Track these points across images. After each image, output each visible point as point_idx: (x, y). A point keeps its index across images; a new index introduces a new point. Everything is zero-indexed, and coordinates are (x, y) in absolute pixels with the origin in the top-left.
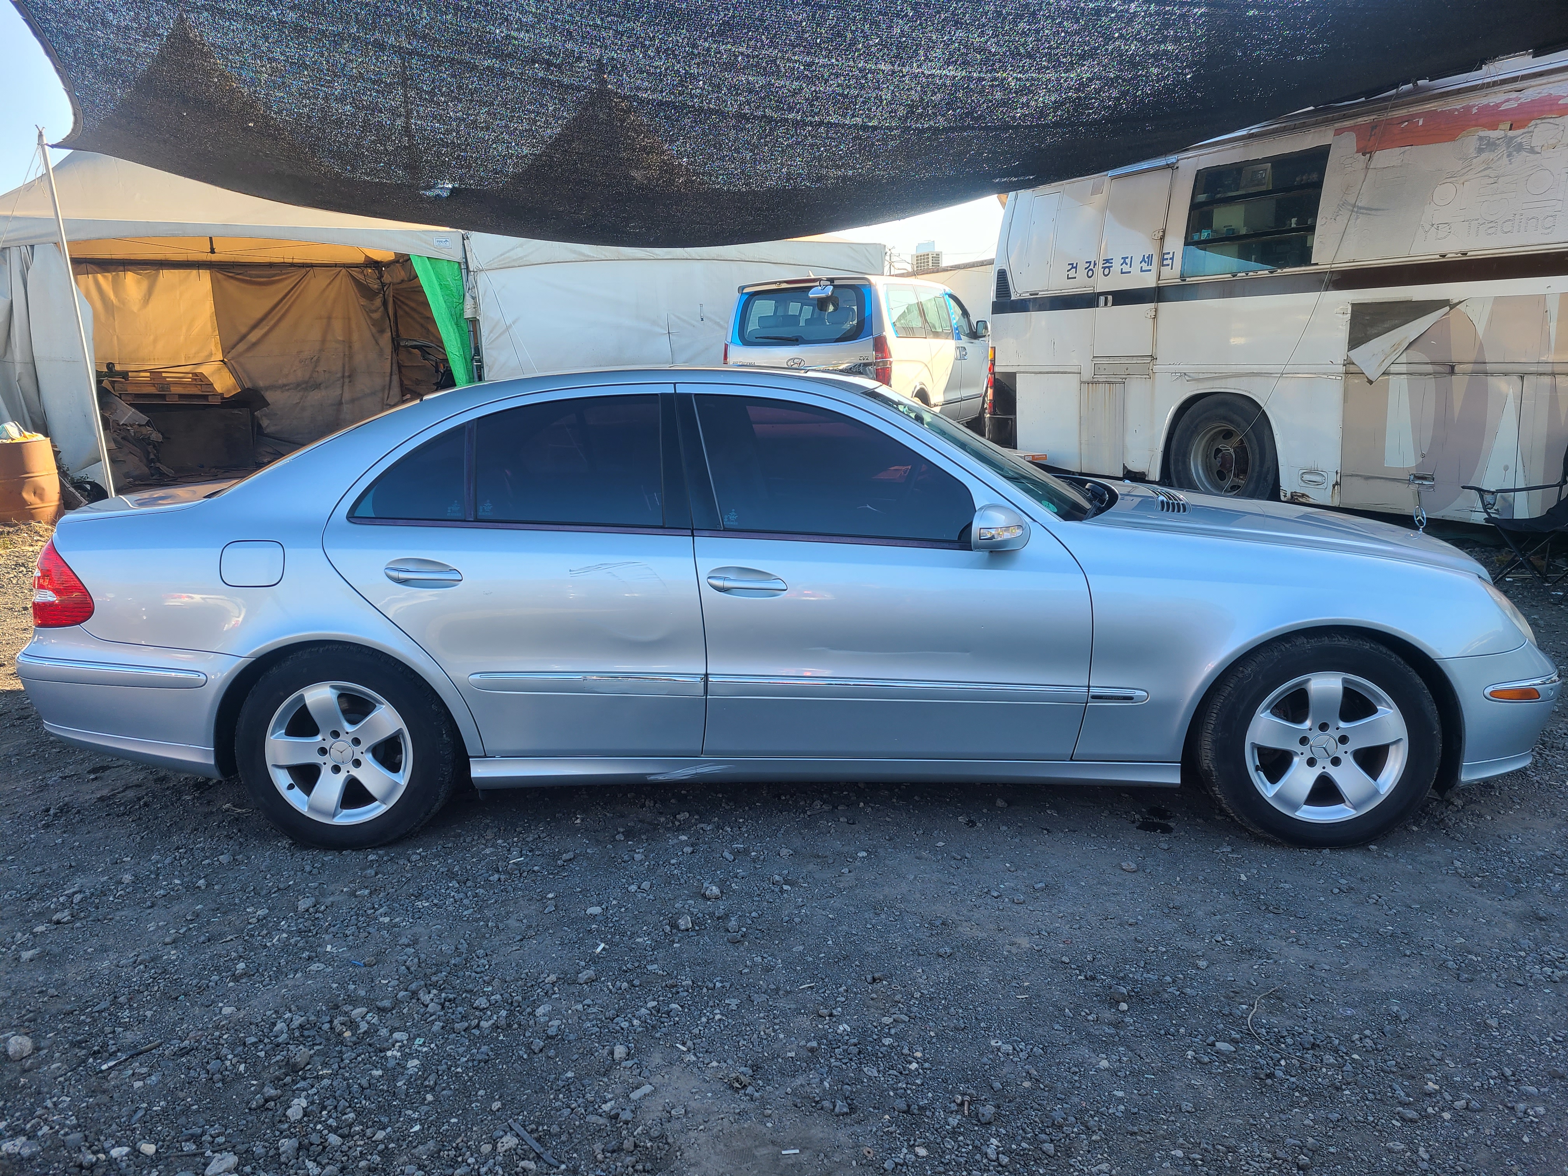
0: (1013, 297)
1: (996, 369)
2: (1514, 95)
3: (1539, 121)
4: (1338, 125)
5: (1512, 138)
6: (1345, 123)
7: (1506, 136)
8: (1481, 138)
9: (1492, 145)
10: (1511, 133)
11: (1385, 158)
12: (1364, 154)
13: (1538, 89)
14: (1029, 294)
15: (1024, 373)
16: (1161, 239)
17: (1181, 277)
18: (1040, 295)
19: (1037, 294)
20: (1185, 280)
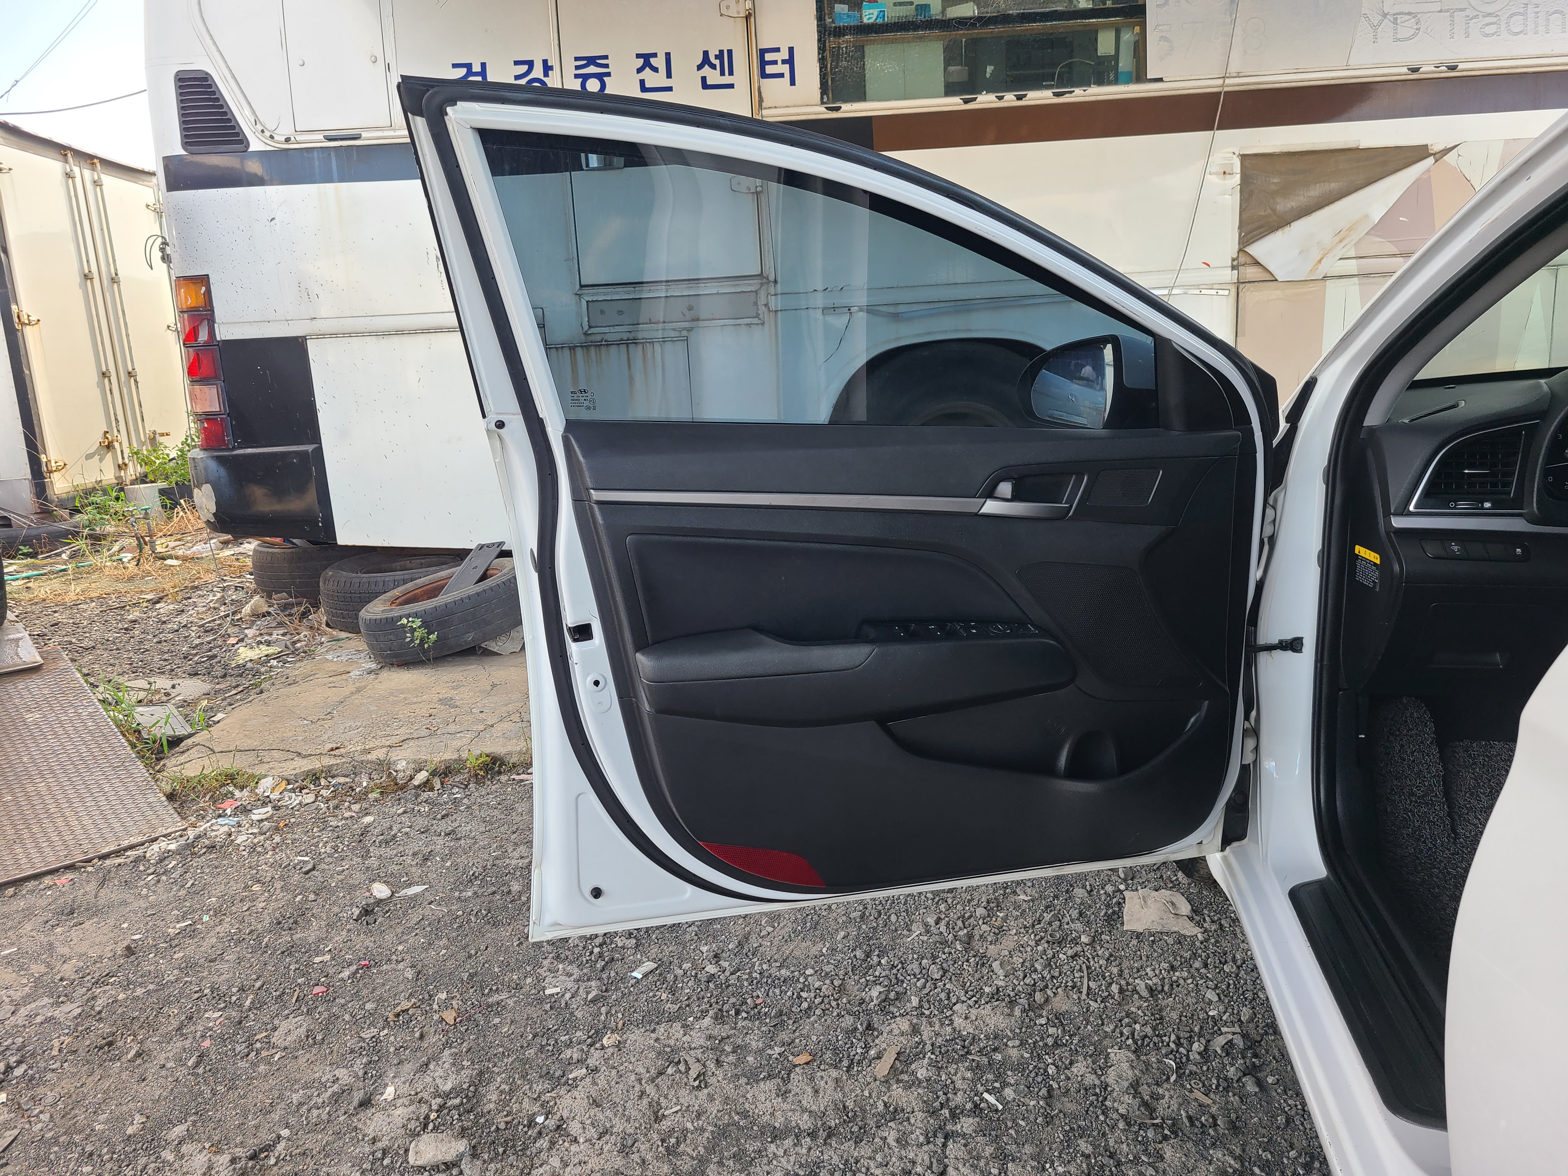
0: (256, 145)
1: (224, 333)
14: (320, 137)
15: (334, 335)
16: (747, 18)
17: (822, 103)
18: (369, 138)
19: (357, 137)
20: (838, 109)
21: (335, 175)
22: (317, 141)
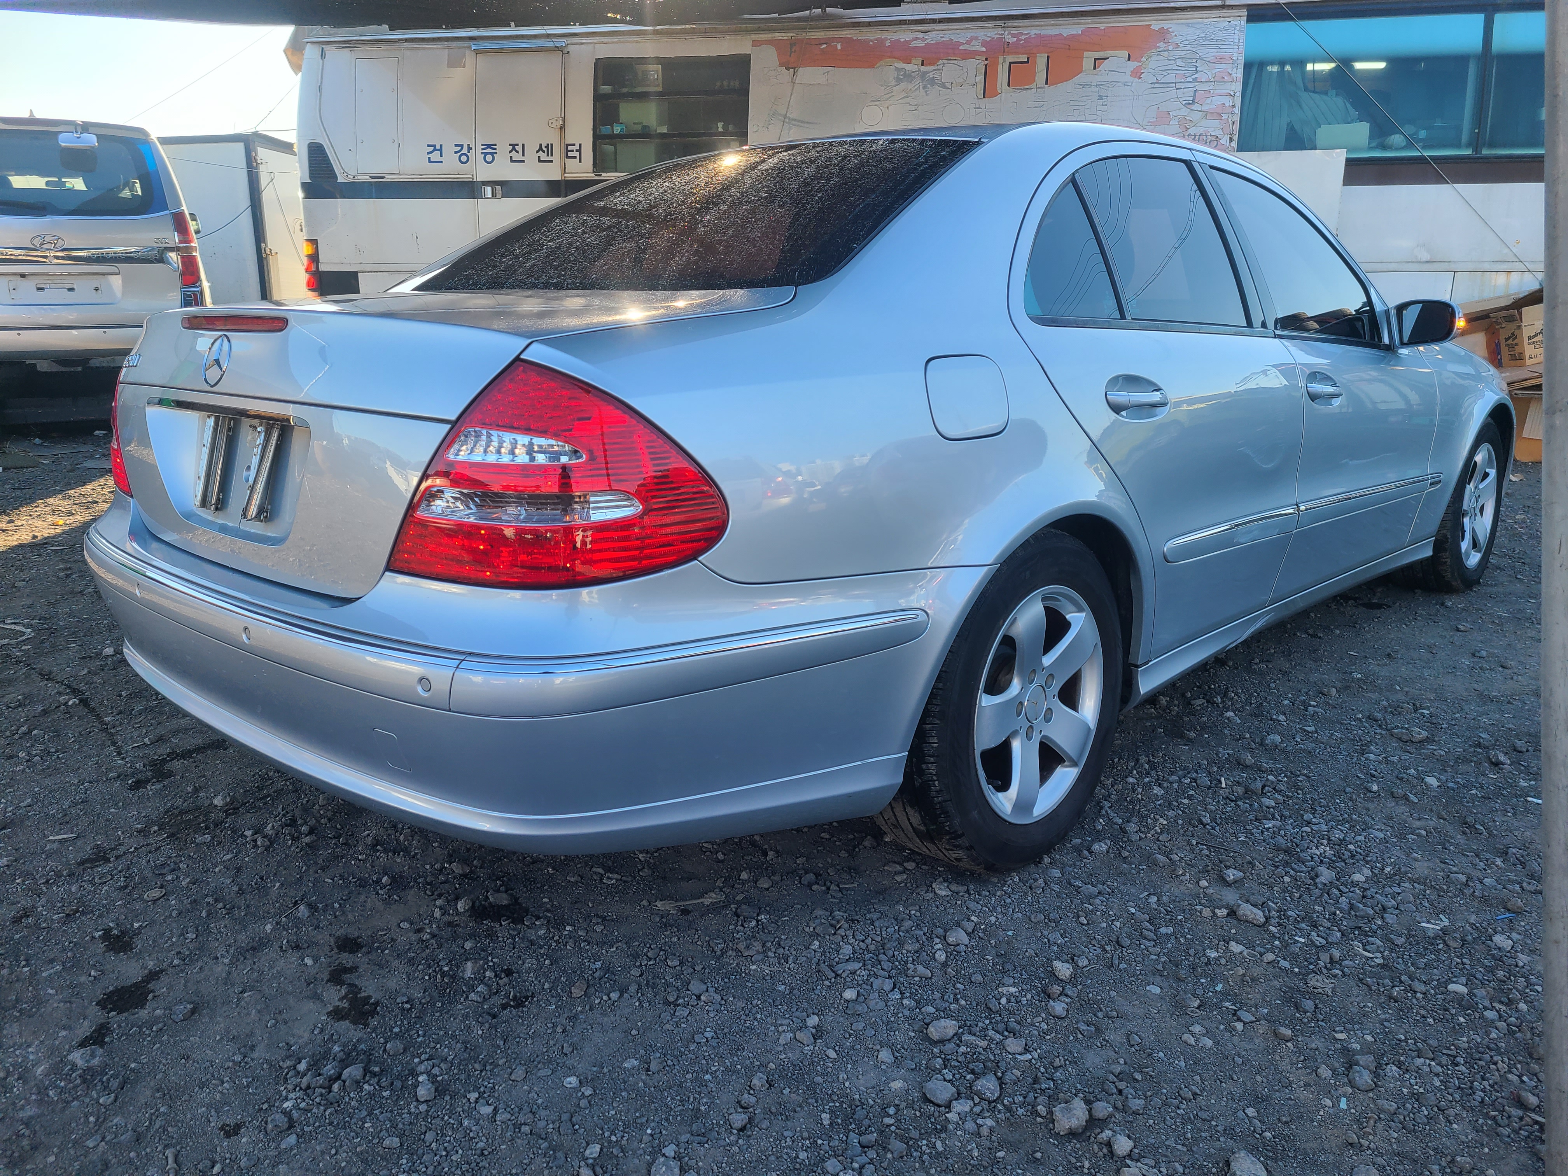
0: (340, 179)
1: (323, 268)
2: (920, 35)
3: (946, 62)
4: (755, 37)
5: (925, 73)
6: (762, 36)
7: (919, 70)
8: (897, 69)
9: (908, 77)
10: (923, 68)
11: (810, 75)
12: (788, 69)
13: (941, 34)
14: (368, 177)
15: (369, 272)
16: (561, 128)
17: (594, 172)
18: (388, 178)
19: (383, 178)
20: (600, 175)
21: (374, 195)
22: (366, 178)
